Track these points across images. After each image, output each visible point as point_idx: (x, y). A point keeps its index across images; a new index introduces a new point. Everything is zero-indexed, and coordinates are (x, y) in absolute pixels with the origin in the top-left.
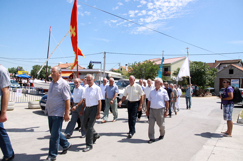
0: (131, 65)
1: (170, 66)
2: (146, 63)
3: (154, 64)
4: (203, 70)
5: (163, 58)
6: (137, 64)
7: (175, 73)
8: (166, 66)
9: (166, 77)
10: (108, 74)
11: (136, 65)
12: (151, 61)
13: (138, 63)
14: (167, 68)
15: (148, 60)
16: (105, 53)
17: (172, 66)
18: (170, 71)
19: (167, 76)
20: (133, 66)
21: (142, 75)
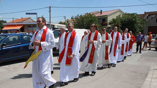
0: (74, 17)
2: (86, 16)
3: (93, 16)
4: (134, 19)
5: (101, 11)
8: (104, 18)
10: (54, 25)
12: (91, 14)
13: (80, 16)
15: (88, 13)
16: (50, 7)
17: (108, 17)
18: (107, 21)
20: (76, 18)
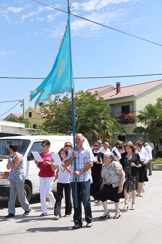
1: (133, 102)
2: (79, 98)
3: (98, 99)
5: (118, 85)
6: (60, 100)
7: (140, 115)
8: (125, 103)
9: (126, 126)
11: (59, 103)
12: (90, 93)
13: (62, 99)
14: (128, 107)
15: (84, 91)
17: (137, 101)
18: (133, 112)
19: (129, 125)
21: (71, 124)
